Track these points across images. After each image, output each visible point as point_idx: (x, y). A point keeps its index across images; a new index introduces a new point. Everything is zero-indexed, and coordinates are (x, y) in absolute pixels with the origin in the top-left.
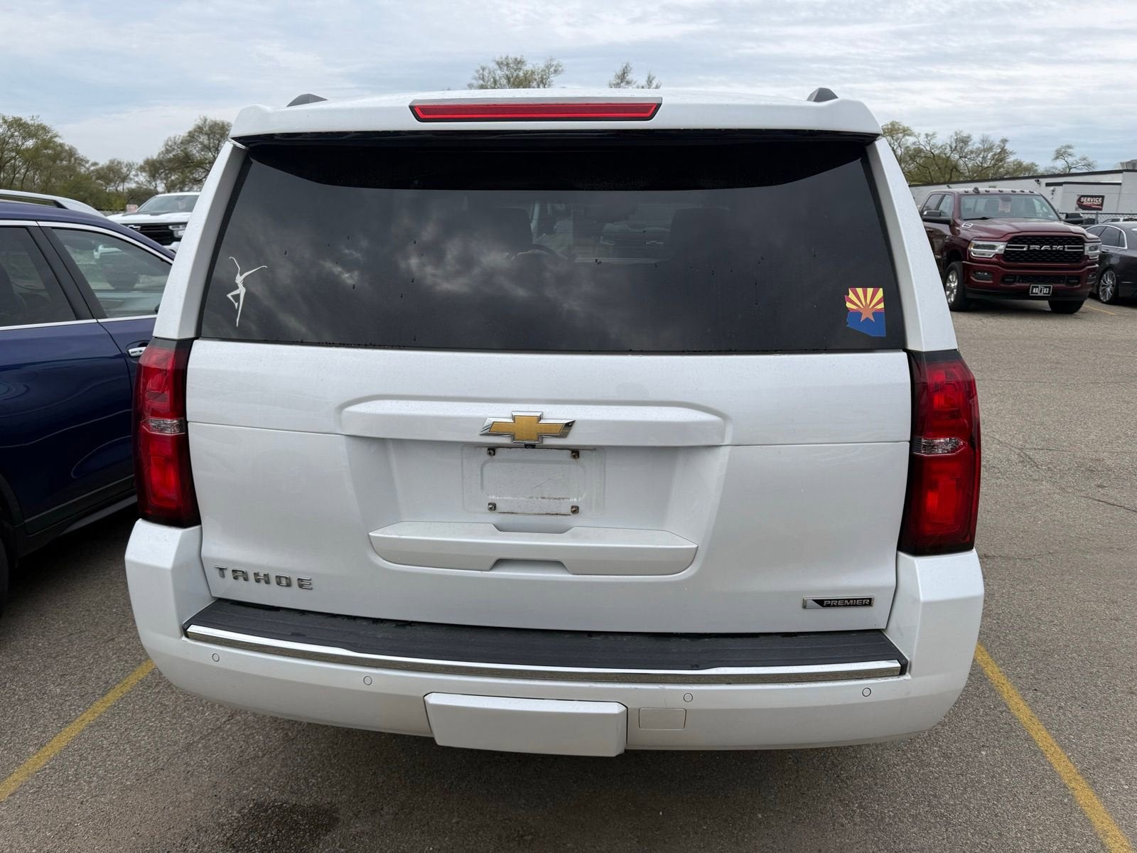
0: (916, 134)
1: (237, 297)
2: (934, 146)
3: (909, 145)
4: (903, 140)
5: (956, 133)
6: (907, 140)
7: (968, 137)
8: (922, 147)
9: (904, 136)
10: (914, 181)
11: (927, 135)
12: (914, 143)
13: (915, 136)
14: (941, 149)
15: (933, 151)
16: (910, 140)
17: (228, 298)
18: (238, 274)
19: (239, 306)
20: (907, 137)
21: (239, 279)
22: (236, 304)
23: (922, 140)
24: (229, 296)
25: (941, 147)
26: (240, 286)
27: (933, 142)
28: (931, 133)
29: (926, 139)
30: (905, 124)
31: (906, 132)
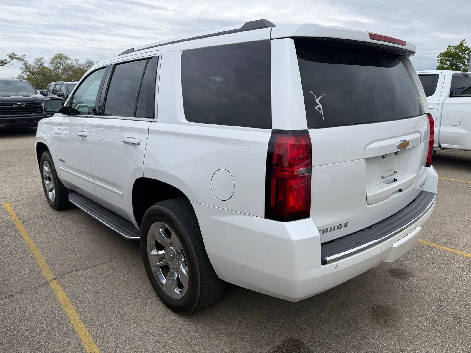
0: (71, 59)
1: (319, 108)
2: (79, 65)
3: (69, 63)
4: (66, 61)
5: (88, 60)
6: (68, 61)
7: (93, 62)
8: (75, 65)
9: (66, 60)
10: (75, 79)
11: (76, 60)
12: (71, 63)
13: (71, 60)
14: (83, 66)
15: (80, 67)
16: (69, 62)
17: (316, 109)
18: (316, 99)
19: (322, 112)
20: (68, 60)
21: (317, 101)
22: (320, 112)
23: (74, 62)
24: (316, 108)
25: (83, 65)
26: (319, 103)
27: (79, 63)
28: (77, 59)
29: (75, 62)
30: (65, 54)
31: (66, 58)
